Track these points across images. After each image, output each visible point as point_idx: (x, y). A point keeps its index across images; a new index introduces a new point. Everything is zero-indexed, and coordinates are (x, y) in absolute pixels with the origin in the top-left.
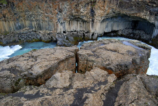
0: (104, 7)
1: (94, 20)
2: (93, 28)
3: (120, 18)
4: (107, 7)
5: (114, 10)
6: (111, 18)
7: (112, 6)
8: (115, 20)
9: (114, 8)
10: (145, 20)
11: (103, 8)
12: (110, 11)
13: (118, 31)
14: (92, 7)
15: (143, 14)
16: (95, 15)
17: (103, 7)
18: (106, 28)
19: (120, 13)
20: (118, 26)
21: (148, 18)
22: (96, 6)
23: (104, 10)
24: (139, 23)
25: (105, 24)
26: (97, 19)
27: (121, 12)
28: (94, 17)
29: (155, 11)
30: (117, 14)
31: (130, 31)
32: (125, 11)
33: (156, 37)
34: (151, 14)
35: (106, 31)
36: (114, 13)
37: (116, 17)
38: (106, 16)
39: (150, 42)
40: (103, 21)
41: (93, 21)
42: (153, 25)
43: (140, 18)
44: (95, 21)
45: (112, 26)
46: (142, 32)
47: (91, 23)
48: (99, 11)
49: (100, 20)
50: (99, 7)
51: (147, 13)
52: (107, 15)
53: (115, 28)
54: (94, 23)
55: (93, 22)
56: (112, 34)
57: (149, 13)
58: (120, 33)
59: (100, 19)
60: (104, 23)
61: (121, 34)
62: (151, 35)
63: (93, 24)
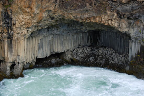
0: (30, 7)
1: (12, 35)
2: (12, 52)
3: (64, 28)
4: (37, 8)
5: (51, 14)
6: (48, 28)
7: (47, 5)
8: (55, 32)
9: (52, 8)
10: (111, 28)
11: (28, 10)
12: (44, 15)
13: (64, 53)
14: (6, 10)
15: (106, 17)
16: (14, 24)
17: (28, 7)
18: (39, 49)
19: (64, 19)
20: (63, 44)
21: (116, 25)
22: (14, 7)
23: (32, 15)
24: (102, 34)
25: (35, 42)
26: (19, 31)
27: (65, 15)
28: (12, 30)
29: (126, 11)
30: (57, 21)
31: (88, 51)
32: (72, 15)
33: (136, 58)
34: (120, 16)
35: (40, 56)
36: (52, 18)
37: (56, 26)
38: (36, 26)
39: (128, 68)
40: (32, 35)
41: (10, 37)
42: (127, 36)
43: (103, 25)
44: (15, 36)
45: (51, 45)
46: (109, 52)
47: (6, 41)
48: (21, 17)
49: (24, 35)
50: (21, 8)
51: (113, 15)
52: (39, 23)
53: (58, 49)
54: (13, 42)
55: (11, 41)
56: (53, 61)
57: (116, 15)
58: (68, 57)
59: (25, 32)
60: (34, 39)
61: (72, 60)
62: (127, 55)
63: (11, 43)
